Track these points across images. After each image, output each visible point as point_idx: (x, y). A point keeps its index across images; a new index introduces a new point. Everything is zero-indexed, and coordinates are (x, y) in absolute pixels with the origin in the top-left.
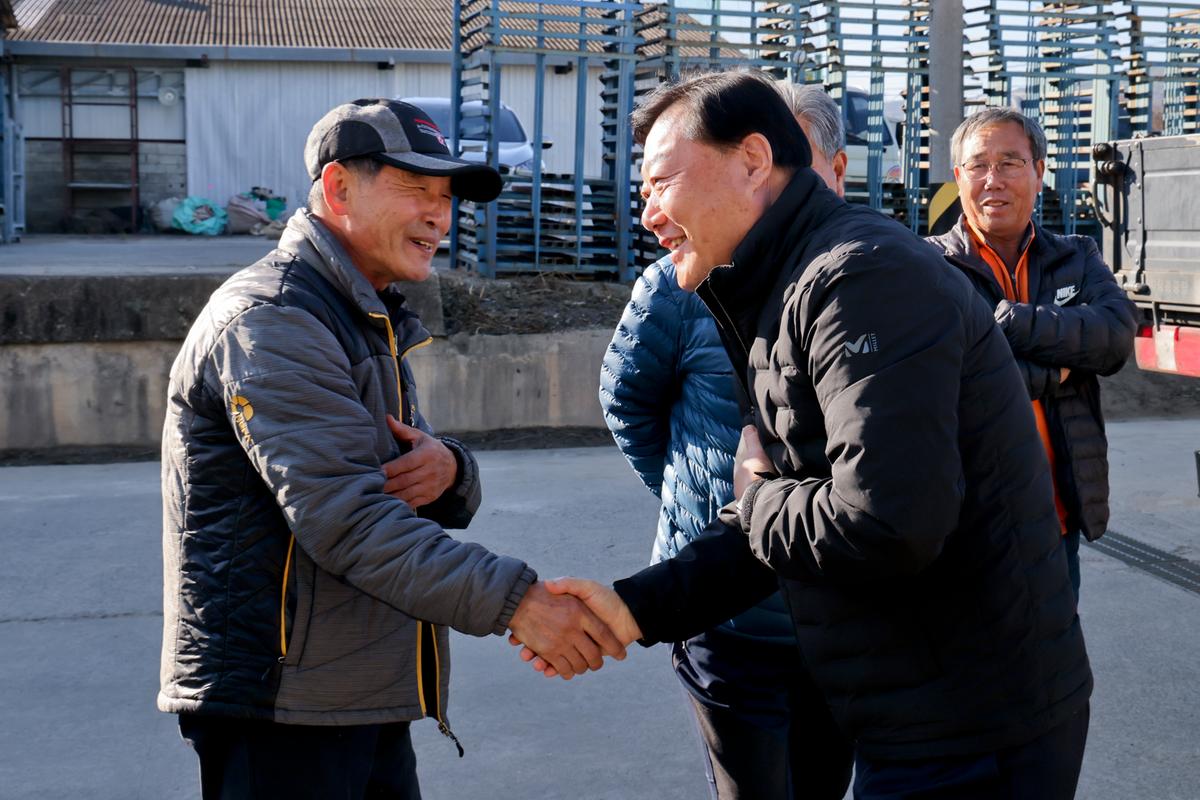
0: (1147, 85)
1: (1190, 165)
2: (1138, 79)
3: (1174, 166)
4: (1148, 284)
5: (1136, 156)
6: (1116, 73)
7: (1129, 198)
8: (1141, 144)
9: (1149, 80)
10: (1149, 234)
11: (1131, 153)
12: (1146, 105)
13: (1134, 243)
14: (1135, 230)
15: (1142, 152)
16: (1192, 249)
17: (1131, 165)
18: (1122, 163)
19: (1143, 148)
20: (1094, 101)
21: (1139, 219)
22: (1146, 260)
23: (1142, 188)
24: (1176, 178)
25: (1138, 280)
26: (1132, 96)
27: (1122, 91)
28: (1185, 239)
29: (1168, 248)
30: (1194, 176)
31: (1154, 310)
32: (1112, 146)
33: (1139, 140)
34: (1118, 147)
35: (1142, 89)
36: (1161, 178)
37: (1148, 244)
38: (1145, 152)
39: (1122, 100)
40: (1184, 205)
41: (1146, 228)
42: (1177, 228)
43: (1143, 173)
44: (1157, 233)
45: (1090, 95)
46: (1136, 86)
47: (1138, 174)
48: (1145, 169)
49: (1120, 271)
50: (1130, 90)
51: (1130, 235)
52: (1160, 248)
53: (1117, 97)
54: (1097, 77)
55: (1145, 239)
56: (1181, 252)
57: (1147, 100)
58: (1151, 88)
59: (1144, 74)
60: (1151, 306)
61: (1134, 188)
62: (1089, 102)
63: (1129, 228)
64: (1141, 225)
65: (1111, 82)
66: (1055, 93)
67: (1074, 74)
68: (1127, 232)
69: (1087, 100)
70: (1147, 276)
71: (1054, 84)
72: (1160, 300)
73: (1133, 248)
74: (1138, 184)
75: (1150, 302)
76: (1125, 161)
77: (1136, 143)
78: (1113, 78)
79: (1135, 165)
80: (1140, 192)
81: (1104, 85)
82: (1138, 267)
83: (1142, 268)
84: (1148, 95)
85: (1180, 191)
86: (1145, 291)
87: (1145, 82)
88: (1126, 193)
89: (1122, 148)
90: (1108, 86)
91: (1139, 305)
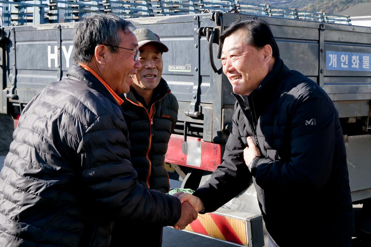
0: (57, 11)
1: (35, 39)
2: (53, 8)
3: (28, 39)
4: (18, 94)
5: (12, 34)
6: (43, 4)
7: (10, 54)
8: (14, 28)
9: (58, 8)
10: (18, 71)
11: (10, 32)
12: (56, 19)
13: (12, 75)
14: (12, 69)
15: (15, 32)
16: (36, 78)
17: (10, 38)
18: (6, 37)
19: (15, 31)
20: (34, 16)
21: (14, 64)
22: (17, 83)
23: (15, 49)
24: (29, 45)
25: (13, 93)
26: (50, 15)
27: (46, 12)
28: (33, 74)
29: (26, 78)
30: (36, 44)
31: (20, 107)
32: (2, 29)
33: (14, 27)
34: (5, 29)
35: (55, 12)
36: (23, 45)
37: (18, 76)
38: (16, 32)
39: (46, 16)
40: (33, 58)
41: (17, 68)
42: (29, 69)
43: (15, 42)
44: (21, 71)
45: (32, 13)
46: (52, 11)
47: (13, 43)
48: (16, 40)
49: (6, 88)
50: (50, 12)
51: (11, 71)
52: (23, 78)
53: (43, 14)
54: (35, 5)
55: (16, 74)
56: (31, 80)
57: (57, 17)
58: (58, 11)
59: (55, 6)
60: (19, 105)
61: (12, 49)
62: (32, 16)
63: (10, 68)
64: (14, 67)
65: (41, 8)
66: (16, 11)
67: (25, 3)
68: (9, 70)
69: (30, 15)
70: (17, 91)
71: (16, 7)
72: (23, 102)
73: (12, 77)
74: (13, 48)
75: (19, 103)
76: (7, 36)
77: (12, 28)
78: (42, 6)
79: (12, 38)
80: (14, 51)
81: (38, 9)
82: (13, 87)
83: (15, 87)
84: (57, 15)
85: (31, 51)
86: (16, 98)
87: (56, 9)
88: (8, 52)
89: (6, 30)
90: (39, 10)
91: (14, 104)
